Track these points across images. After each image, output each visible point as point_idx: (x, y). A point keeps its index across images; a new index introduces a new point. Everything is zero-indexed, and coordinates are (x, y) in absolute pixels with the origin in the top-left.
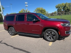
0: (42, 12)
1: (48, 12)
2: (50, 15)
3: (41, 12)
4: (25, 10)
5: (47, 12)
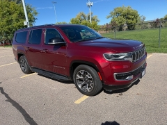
0: (129, 19)
1: (144, 19)
2: (149, 26)
3: (127, 18)
4: (87, 15)
5: (142, 18)
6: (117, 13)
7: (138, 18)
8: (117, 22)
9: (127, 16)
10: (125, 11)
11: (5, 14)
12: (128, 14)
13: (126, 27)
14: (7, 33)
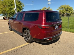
6: (62, 8)
7: (72, 11)
8: (62, 12)
9: (67, 9)
10: (66, 7)
11: (10, 5)
12: (67, 8)
13: (66, 15)
14: (10, 14)
